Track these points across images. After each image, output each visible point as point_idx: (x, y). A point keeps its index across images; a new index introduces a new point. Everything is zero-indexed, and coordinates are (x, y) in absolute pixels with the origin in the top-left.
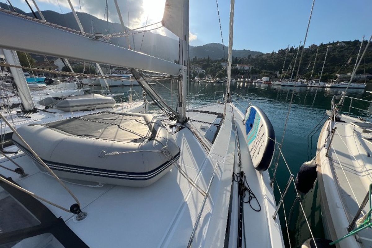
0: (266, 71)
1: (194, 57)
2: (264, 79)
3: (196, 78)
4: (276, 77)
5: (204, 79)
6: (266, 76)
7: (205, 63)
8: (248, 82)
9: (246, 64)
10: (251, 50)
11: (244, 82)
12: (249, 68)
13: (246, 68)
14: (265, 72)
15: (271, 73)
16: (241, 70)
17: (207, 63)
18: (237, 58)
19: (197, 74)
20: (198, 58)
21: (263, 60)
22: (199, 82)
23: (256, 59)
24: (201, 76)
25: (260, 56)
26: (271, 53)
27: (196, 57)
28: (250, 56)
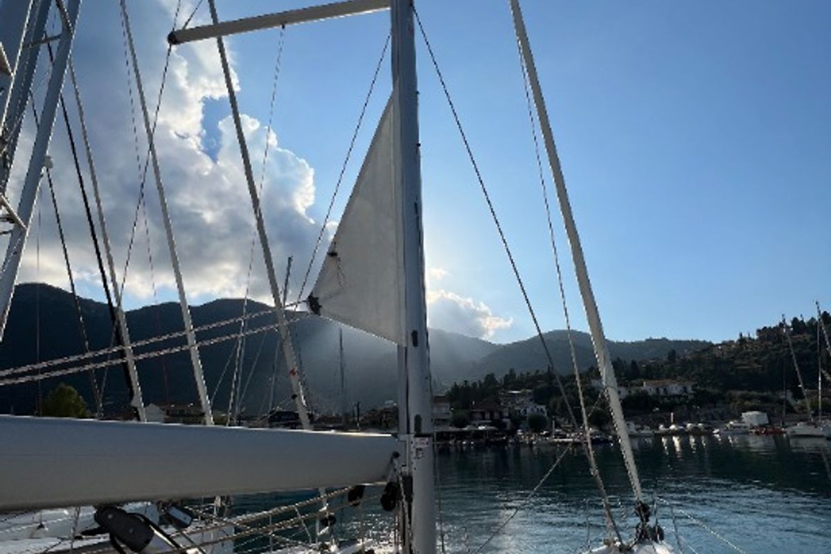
0: (745, 392)
1: (508, 373)
2: (751, 418)
3: (519, 432)
4: (790, 410)
5: (547, 435)
6: (752, 409)
7: (542, 385)
8: (696, 432)
9: (668, 377)
10: (671, 338)
11: (682, 434)
12: (685, 389)
13: (675, 388)
14: (744, 398)
15: (764, 399)
16: (657, 396)
17: (545, 385)
18: (634, 363)
19: (524, 418)
20: (518, 375)
21: (717, 361)
22: (531, 445)
23: (698, 361)
24: (537, 425)
25: (704, 351)
26: (736, 338)
27: (511, 371)
28: (672, 355)
